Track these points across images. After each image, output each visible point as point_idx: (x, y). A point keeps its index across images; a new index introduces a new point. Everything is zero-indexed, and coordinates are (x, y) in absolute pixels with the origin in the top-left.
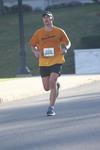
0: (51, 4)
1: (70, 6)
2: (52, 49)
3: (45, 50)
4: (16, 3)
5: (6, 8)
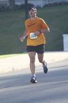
0: (47, 3)
1: (60, 4)
3: (31, 34)
4: (24, 2)
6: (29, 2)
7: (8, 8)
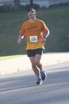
2: (36, 37)
3: (31, 37)
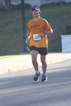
4: (20, 2)
5: (13, 6)
6: (25, 2)
7: (4, 8)
